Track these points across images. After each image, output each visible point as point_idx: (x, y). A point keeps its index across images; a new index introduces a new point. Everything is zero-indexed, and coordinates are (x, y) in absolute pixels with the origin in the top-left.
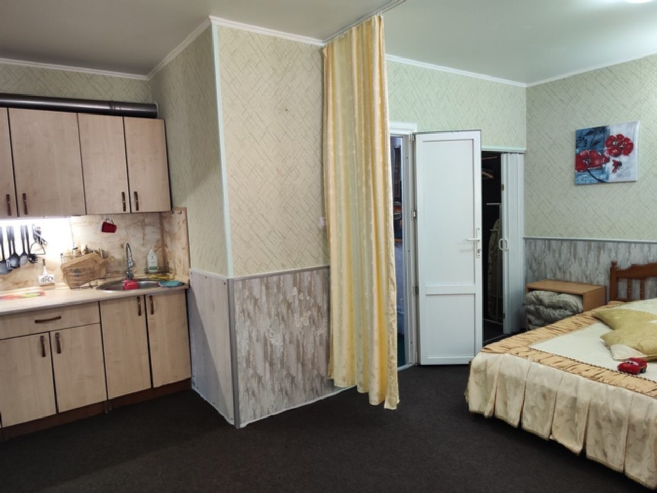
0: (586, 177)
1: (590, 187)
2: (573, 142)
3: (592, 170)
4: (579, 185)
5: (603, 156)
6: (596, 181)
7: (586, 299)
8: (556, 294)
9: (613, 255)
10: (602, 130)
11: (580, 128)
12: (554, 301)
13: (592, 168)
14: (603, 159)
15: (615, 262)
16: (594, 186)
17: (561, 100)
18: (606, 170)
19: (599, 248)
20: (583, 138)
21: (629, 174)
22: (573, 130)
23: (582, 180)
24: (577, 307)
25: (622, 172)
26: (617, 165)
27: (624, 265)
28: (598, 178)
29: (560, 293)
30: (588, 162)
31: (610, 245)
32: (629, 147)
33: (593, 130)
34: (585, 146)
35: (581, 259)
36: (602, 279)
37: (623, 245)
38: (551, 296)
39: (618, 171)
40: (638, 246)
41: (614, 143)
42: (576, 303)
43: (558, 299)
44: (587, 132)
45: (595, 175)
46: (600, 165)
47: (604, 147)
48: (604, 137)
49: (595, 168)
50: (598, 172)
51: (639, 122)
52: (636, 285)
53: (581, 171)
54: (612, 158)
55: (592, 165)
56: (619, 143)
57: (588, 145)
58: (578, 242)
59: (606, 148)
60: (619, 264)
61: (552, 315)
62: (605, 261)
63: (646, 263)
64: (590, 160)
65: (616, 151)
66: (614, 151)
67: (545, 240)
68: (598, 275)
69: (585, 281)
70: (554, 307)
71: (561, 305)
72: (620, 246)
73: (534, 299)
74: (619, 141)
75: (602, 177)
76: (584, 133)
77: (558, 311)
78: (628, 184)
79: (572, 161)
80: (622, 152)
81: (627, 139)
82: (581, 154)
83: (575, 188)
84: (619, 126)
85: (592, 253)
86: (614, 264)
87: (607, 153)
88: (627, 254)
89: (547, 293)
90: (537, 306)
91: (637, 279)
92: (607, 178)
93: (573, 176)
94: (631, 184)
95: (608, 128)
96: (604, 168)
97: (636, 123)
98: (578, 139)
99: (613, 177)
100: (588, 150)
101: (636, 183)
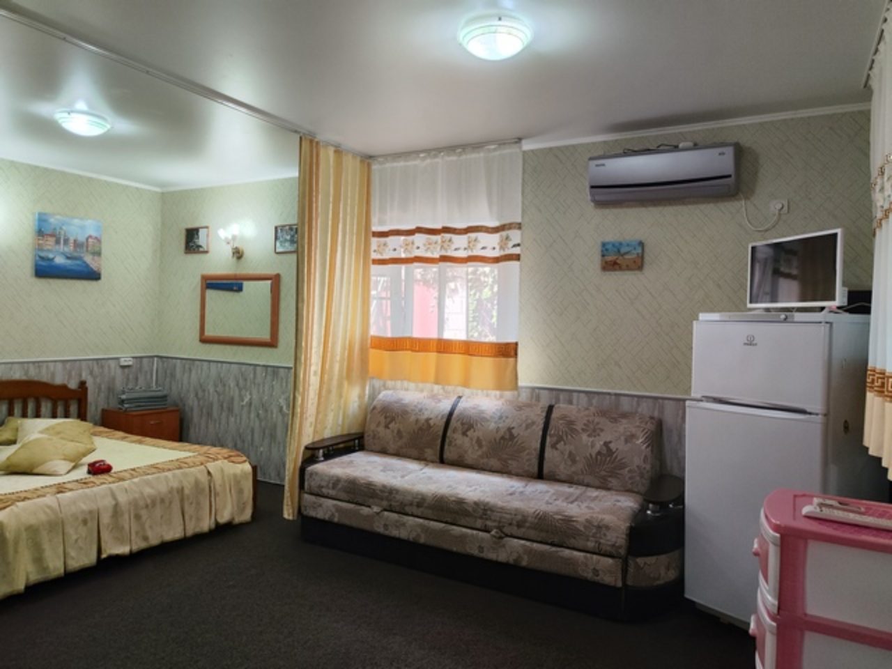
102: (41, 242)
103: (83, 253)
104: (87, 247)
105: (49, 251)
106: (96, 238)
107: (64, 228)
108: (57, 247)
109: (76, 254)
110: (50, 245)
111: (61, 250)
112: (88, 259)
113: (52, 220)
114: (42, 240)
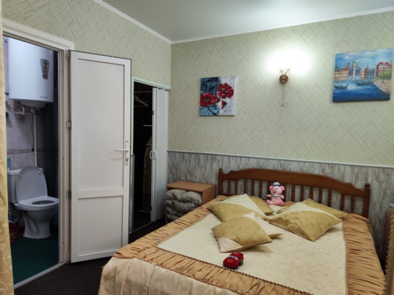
0: (206, 111)
1: (208, 118)
2: (199, 86)
3: (210, 106)
4: (202, 116)
5: (216, 97)
6: (212, 114)
7: (205, 195)
8: (186, 192)
9: (220, 164)
10: (216, 79)
11: (204, 77)
12: (184, 197)
13: (210, 105)
14: (216, 99)
15: (221, 169)
16: (211, 117)
17: (192, 56)
18: (218, 107)
19: (213, 159)
20: (205, 84)
21: (230, 111)
22: (200, 78)
23: (204, 113)
24: (198, 201)
25: (227, 109)
26: (224, 104)
27: (226, 171)
28: (213, 112)
29: (188, 191)
30: (208, 100)
31: (219, 157)
32: (231, 92)
33: (211, 79)
34: (206, 90)
35: (202, 166)
36: (214, 180)
37: (226, 157)
38: (183, 193)
39: (225, 108)
40: (234, 158)
41: (223, 89)
42: (198, 198)
43: (186, 195)
44: (208, 80)
45: (211, 110)
46: (215, 103)
47: (217, 92)
48: (217, 84)
49: (212, 105)
50: (213, 108)
51: (237, 76)
52: (233, 184)
53: (204, 107)
54: (221, 99)
55: (210, 103)
56: (225, 89)
57: (208, 89)
58: (201, 155)
59: (218, 92)
60: (223, 170)
61: (182, 207)
62: (216, 168)
63: (238, 170)
64: (209, 99)
65: (224, 94)
66: (222, 95)
67: (181, 152)
68: (211, 178)
69: (204, 182)
70: (184, 201)
71: (188, 200)
72: (224, 158)
73: (171, 196)
74: (225, 88)
75: (215, 111)
76: (206, 80)
77: (186, 204)
78: (230, 117)
79: (198, 100)
80: (227, 95)
81: (230, 87)
82: (204, 94)
83: (200, 118)
84: (226, 77)
85: (209, 162)
86: (221, 170)
87: (219, 96)
88: (228, 164)
89: (180, 191)
90: (173, 201)
91: (233, 180)
92: (218, 112)
93: (199, 109)
94: (232, 117)
95: (219, 79)
96: (217, 105)
97: (235, 77)
98: (202, 84)
99: (221, 112)
100: (208, 92)
101: (234, 117)
102: (337, 76)
103: (373, 78)
104: (377, 73)
105: (343, 81)
106: (387, 63)
107: (357, 61)
108: (350, 78)
109: (366, 81)
110: (343, 77)
111: (354, 79)
112: (378, 83)
113: (347, 57)
114: (338, 74)
